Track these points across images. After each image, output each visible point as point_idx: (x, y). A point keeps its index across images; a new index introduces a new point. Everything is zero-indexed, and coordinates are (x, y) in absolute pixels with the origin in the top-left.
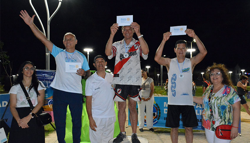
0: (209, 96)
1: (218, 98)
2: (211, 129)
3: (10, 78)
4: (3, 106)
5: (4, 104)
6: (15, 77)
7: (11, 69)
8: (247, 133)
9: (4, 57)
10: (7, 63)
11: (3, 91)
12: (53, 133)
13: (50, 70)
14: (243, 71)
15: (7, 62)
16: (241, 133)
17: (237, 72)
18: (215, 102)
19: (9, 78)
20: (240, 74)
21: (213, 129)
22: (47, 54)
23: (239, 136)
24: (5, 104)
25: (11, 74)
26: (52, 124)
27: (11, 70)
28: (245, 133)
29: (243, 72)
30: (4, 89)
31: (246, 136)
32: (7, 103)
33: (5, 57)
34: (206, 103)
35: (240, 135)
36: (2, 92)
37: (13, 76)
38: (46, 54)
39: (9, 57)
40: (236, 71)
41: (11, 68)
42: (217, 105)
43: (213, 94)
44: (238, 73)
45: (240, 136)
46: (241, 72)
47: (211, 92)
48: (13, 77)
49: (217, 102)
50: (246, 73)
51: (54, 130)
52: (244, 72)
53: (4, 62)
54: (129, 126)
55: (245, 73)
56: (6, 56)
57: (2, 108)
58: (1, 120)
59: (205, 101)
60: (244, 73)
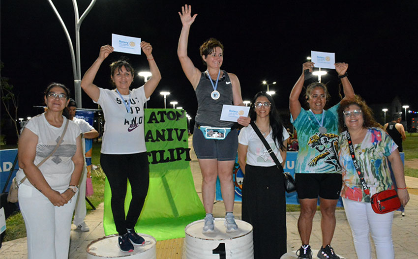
0: (351, 151)
1: (368, 151)
2: (363, 200)
3: (16, 123)
4: (5, 170)
5: (6, 167)
6: (22, 121)
7: (17, 108)
8: (415, 211)
9: (5, 87)
10: (10, 98)
11: (3, 144)
12: (91, 214)
13: (82, 108)
14: (406, 107)
15: (10, 96)
16: (405, 211)
17: (395, 111)
18: (365, 158)
19: (13, 123)
20: (401, 113)
21: (367, 200)
22: (77, 81)
23: (401, 216)
24: (8, 166)
25: (16, 116)
26: (88, 199)
27: (16, 110)
28: (412, 211)
29: (406, 109)
30: (5, 142)
31: (413, 215)
32: (11, 165)
33: (7, 87)
34: (349, 162)
35: (403, 214)
36: (2, 147)
37: (20, 119)
38: (75, 81)
39: (12, 86)
40: (395, 109)
41: (17, 106)
42: (370, 161)
43: (356, 146)
44: (397, 112)
45: (403, 216)
46: (403, 110)
47: (350, 144)
48: (20, 121)
49: (368, 156)
50: (411, 110)
51: (92, 210)
52: (408, 109)
53: (5, 95)
54: (218, 201)
55: (410, 112)
56: (7, 85)
57: (3, 173)
58: (3, 194)
59: (346, 161)
60: (407, 111)
